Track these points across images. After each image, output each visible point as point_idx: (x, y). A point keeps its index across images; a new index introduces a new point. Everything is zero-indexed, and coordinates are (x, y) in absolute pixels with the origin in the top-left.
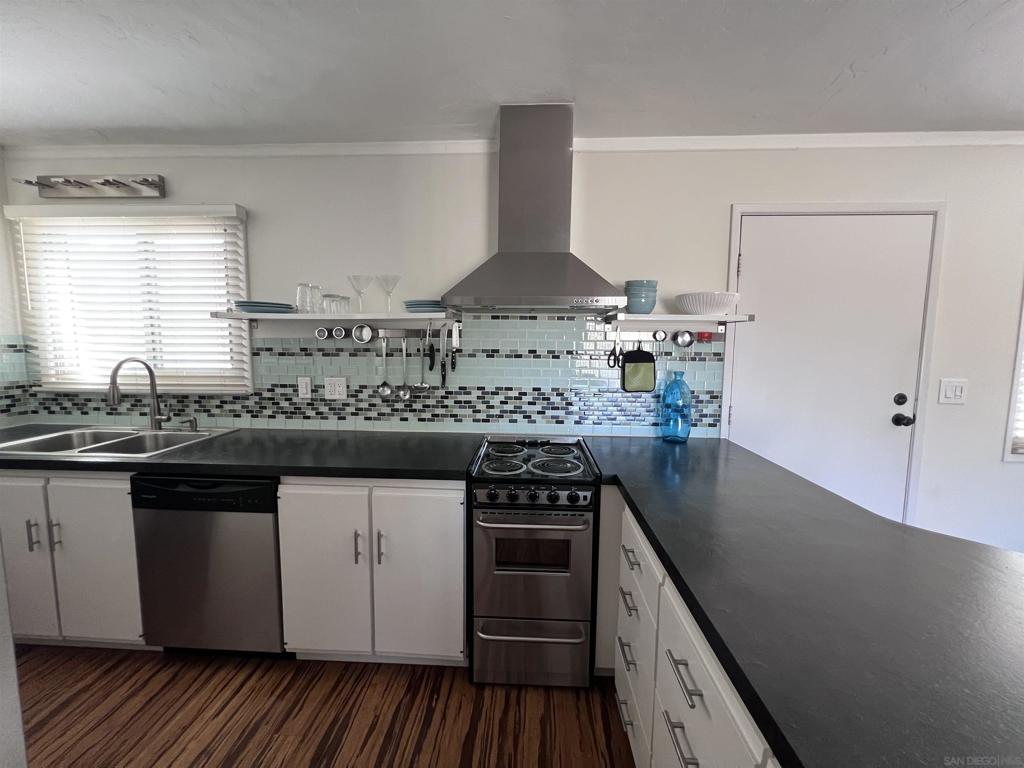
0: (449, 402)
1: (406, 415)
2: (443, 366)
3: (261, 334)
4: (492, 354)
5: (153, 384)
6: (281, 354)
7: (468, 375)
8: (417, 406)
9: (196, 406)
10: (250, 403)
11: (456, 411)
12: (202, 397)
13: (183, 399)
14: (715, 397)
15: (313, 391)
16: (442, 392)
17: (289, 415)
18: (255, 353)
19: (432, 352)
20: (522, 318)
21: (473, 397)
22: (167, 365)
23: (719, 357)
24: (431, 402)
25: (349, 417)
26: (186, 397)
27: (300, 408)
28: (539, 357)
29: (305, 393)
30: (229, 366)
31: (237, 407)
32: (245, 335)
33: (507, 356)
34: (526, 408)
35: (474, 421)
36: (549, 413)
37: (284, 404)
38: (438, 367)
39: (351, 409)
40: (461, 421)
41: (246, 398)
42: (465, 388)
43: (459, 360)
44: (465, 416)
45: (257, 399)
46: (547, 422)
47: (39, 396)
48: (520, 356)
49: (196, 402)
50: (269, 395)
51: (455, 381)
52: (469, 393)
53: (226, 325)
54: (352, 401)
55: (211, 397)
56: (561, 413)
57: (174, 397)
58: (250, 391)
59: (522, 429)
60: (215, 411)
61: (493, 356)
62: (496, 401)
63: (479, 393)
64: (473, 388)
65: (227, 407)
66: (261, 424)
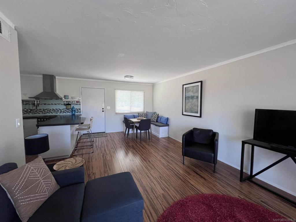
1: (30, 113)
2: (36, 106)
7: (41, 107)
8: (32, 112)
11: (39, 112)
14: (80, 109)
16: (36, 110)
19: (34, 104)
21: (42, 110)
23: (80, 104)
24: (34, 111)
28: (53, 105)
33: (48, 104)
34: (51, 111)
35: (42, 114)
36: (55, 112)
40: (40, 114)
42: (40, 109)
43: (39, 105)
51: (38, 108)
56: (57, 112)
59: (51, 114)
61: (45, 105)
62: (46, 111)
63: (43, 110)
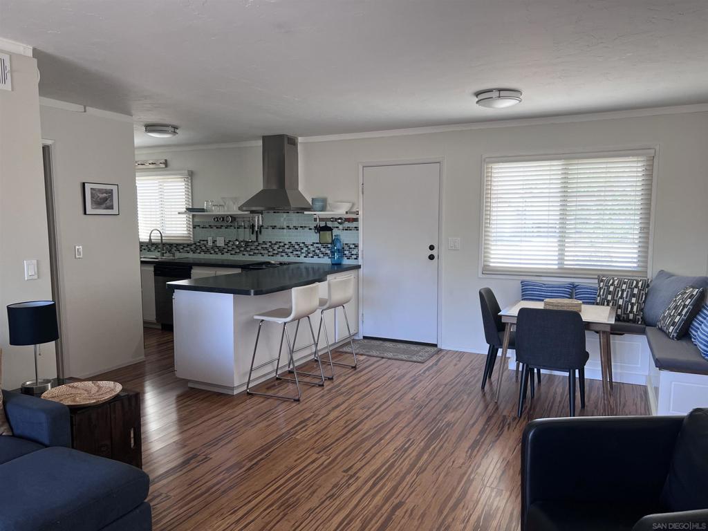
0: (259, 248)
1: (245, 253)
3: (196, 220)
4: (274, 227)
5: (162, 240)
6: (203, 228)
7: (267, 236)
8: (248, 249)
9: (175, 249)
10: (192, 247)
12: (177, 245)
13: (171, 245)
14: (356, 246)
15: (213, 243)
16: (256, 244)
17: (205, 252)
18: (194, 227)
19: (253, 226)
20: (284, 213)
21: (267, 246)
22: (167, 232)
23: (357, 228)
24: (253, 247)
25: (225, 253)
27: (209, 250)
29: (210, 244)
30: (186, 232)
31: (188, 249)
32: (191, 220)
34: (286, 250)
36: (295, 253)
37: (204, 248)
38: (255, 233)
39: (226, 250)
41: (191, 245)
43: (263, 230)
44: (265, 254)
45: (194, 246)
46: (294, 257)
49: (175, 247)
50: (198, 244)
51: (261, 239)
52: (266, 244)
53: (186, 217)
54: (226, 247)
55: (180, 245)
56: (299, 253)
57: (168, 244)
58: (193, 242)
60: (181, 250)
62: (276, 247)
63: (270, 244)
64: (268, 242)
65: (185, 249)
66: (196, 256)
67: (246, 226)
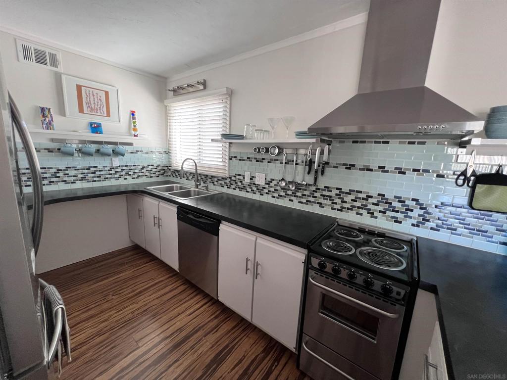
0: (317, 194)
2: (316, 172)
3: (233, 149)
4: (349, 167)
5: (196, 169)
6: (240, 160)
7: (332, 179)
8: (299, 194)
9: (210, 180)
10: (227, 181)
11: (321, 201)
12: (212, 176)
13: (206, 176)
15: (251, 179)
16: (314, 188)
17: (241, 189)
18: (231, 159)
19: (311, 163)
20: (376, 142)
21: (333, 194)
22: (204, 162)
25: (265, 195)
26: (207, 176)
27: (245, 187)
28: (387, 171)
29: (247, 180)
30: (221, 164)
31: (223, 183)
32: (227, 150)
33: (360, 169)
34: (370, 206)
35: (332, 209)
36: (389, 213)
37: (239, 184)
38: (313, 173)
39: (266, 191)
40: (323, 207)
41: (226, 179)
42: (328, 187)
43: (327, 169)
44: (327, 205)
45: (230, 180)
46: (387, 220)
47: (171, 170)
48: (371, 170)
49: (210, 178)
50: (234, 179)
51: (322, 182)
52: (331, 191)
53: (221, 145)
54: (267, 186)
55: (215, 177)
56: (400, 215)
57: (204, 175)
58: (227, 176)
59: (365, 220)
60: (216, 183)
61: (350, 169)
62: (348, 198)
63: (338, 192)
64: (334, 188)
65: (220, 182)
66: (230, 191)
67: (299, 161)
